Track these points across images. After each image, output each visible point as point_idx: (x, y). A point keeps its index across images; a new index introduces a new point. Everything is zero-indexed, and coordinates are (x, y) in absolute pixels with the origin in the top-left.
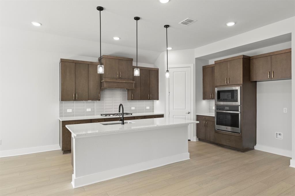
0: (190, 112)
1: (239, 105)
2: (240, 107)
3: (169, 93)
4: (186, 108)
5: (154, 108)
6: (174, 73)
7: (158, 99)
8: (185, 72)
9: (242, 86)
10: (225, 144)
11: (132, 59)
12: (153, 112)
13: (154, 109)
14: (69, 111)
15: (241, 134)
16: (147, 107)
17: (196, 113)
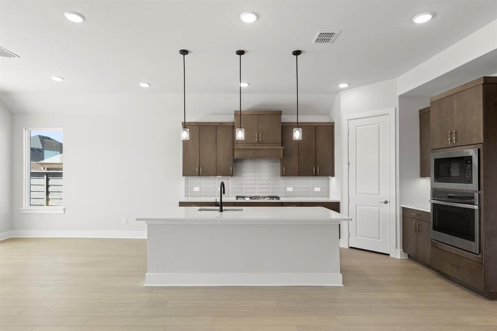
0: (388, 201)
1: (476, 191)
2: (476, 195)
3: (349, 164)
4: (381, 194)
5: (329, 191)
6: (358, 128)
7: (333, 175)
8: (378, 125)
9: (481, 146)
10: (449, 273)
11: (281, 111)
12: (329, 197)
13: (329, 193)
14: (196, 189)
15: (480, 256)
16: (315, 188)
17: (400, 204)
